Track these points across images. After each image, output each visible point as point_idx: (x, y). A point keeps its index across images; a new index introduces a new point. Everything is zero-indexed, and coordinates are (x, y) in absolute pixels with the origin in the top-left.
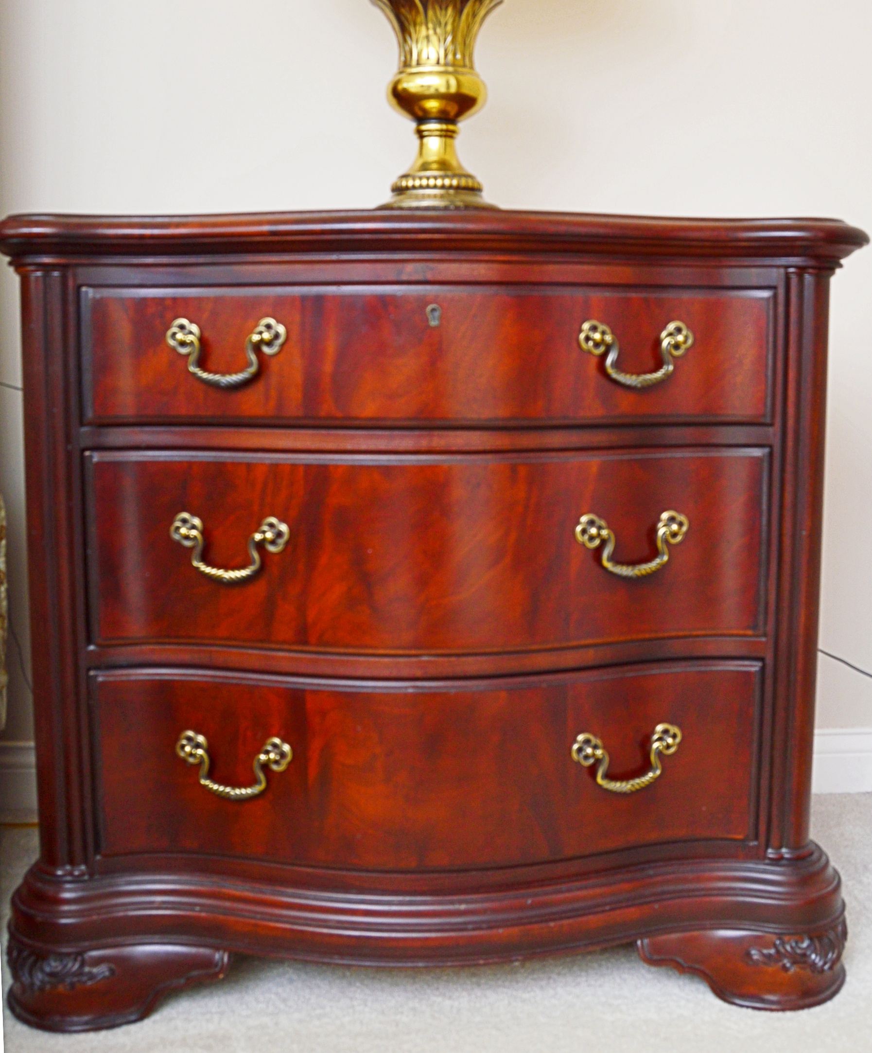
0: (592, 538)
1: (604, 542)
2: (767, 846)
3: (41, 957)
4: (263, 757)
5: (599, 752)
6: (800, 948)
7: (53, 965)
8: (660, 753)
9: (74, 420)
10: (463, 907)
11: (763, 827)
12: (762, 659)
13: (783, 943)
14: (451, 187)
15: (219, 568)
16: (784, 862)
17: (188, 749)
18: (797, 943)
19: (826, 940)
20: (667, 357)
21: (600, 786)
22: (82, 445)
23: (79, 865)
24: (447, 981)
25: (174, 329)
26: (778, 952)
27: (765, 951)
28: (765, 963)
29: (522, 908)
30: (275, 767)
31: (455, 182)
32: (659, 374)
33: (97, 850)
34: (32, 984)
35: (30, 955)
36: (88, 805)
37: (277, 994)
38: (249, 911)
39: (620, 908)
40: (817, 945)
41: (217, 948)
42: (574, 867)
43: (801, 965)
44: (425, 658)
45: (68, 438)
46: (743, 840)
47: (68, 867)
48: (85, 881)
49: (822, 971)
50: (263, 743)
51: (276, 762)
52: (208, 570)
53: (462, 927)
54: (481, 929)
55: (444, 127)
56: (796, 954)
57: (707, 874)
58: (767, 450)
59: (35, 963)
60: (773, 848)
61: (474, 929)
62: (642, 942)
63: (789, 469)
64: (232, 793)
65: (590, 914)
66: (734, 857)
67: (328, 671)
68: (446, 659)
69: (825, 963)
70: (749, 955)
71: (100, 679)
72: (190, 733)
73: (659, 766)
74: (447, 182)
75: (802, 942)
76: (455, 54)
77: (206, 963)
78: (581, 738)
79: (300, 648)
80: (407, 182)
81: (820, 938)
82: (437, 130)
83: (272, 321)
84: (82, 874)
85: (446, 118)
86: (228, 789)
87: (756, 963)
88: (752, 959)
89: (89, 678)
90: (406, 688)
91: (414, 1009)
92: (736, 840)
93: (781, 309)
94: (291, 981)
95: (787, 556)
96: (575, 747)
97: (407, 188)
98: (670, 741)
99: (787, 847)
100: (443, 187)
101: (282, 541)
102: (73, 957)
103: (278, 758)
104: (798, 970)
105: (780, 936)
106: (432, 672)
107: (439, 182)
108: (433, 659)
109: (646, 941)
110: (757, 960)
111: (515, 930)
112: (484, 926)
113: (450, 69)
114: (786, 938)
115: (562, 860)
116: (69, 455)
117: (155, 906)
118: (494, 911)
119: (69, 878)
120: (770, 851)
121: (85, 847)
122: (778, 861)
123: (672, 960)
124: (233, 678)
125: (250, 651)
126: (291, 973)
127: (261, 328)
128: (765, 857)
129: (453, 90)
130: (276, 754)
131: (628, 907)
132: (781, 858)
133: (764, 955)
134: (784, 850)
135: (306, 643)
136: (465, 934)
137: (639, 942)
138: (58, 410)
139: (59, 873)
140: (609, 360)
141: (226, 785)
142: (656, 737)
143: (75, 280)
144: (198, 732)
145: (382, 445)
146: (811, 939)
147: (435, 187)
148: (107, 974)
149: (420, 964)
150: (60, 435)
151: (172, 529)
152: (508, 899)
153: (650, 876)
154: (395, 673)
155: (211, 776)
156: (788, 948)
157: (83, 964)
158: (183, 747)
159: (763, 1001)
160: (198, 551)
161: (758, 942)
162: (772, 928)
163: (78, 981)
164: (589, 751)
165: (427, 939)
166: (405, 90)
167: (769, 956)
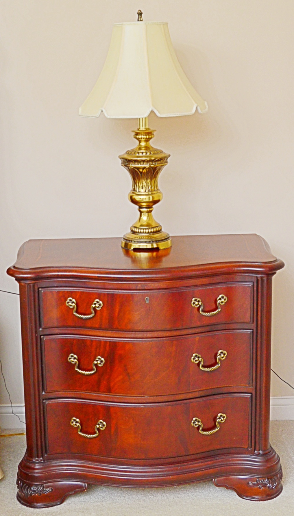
0: (196, 361)
1: (200, 362)
2: (255, 450)
3: (30, 486)
4: (98, 426)
5: (200, 423)
6: (264, 482)
7: (34, 488)
8: (219, 423)
9: (38, 326)
10: (159, 470)
11: (253, 444)
12: (252, 393)
13: (259, 480)
14: (151, 232)
15: (84, 371)
16: (260, 455)
17: (74, 423)
18: (263, 480)
19: (273, 479)
20: (219, 306)
21: (201, 433)
22: (41, 334)
23: (40, 458)
24: (154, 491)
25: (68, 301)
26: (257, 483)
27: (253, 483)
28: (253, 486)
29: (178, 470)
30: (101, 429)
31: (152, 230)
32: (216, 312)
33: (46, 452)
34: (28, 494)
35: (27, 485)
36: (43, 440)
37: (101, 496)
38: (94, 471)
39: (207, 469)
40: (270, 481)
41: (84, 482)
42: (193, 457)
43: (265, 487)
44: (146, 397)
45: (36, 333)
46: (247, 448)
47: (37, 458)
48: (42, 463)
49: (272, 489)
50: (97, 421)
51: (102, 427)
52: (80, 371)
53: (159, 476)
54: (164, 476)
55: (148, 210)
56: (263, 483)
57: (235, 459)
58: (252, 330)
59: (29, 487)
60: (257, 451)
61: (162, 476)
62: (215, 480)
63: (259, 336)
64: (88, 436)
65: (198, 471)
66: (245, 453)
67: (117, 400)
68: (152, 397)
69: (273, 486)
70: (248, 484)
71: (47, 403)
72: (74, 418)
73: (219, 427)
74: (150, 231)
75: (265, 480)
76: (152, 187)
77: (80, 487)
78: (194, 419)
79: (109, 394)
80: (136, 229)
81: (271, 479)
82: (146, 211)
83: (98, 300)
84: (41, 461)
85: (149, 207)
86: (87, 435)
87: (251, 486)
88: (249, 485)
89: (43, 402)
90: (141, 406)
91: (144, 500)
92: (245, 448)
93: (255, 289)
94: (105, 491)
95: (259, 362)
96: (193, 421)
97: (136, 232)
98: (222, 419)
99: (261, 450)
100: (148, 233)
101: (102, 364)
102: (40, 486)
103: (102, 426)
104: (264, 488)
105: (258, 478)
106: (148, 401)
107: (147, 231)
108: (149, 397)
109: (216, 479)
110: (251, 485)
111: (175, 477)
112: (165, 475)
113: (150, 193)
114: (260, 479)
115: (189, 455)
116: (36, 337)
117: (64, 469)
118: (169, 471)
119: (37, 462)
120: (256, 451)
121: (42, 453)
122: (258, 455)
123: (225, 485)
124: (87, 402)
125: (93, 394)
126: (104, 489)
127: (95, 302)
128: (254, 453)
129: (151, 200)
130: (102, 425)
131: (210, 469)
132: (259, 454)
133: (253, 484)
134: (260, 451)
135: (110, 392)
136: (160, 478)
137: (214, 480)
138: (33, 324)
139: (34, 460)
140: (201, 309)
141: (86, 434)
142: (218, 417)
143: (37, 286)
144: (77, 418)
145: (132, 336)
146: (268, 479)
147: (146, 233)
148: (51, 490)
149: (146, 487)
150: (34, 331)
151: (68, 358)
152: (172, 467)
153: (217, 459)
154: (137, 401)
155: (81, 431)
156: (261, 482)
157: (43, 487)
158: (72, 422)
159: (253, 498)
160: (77, 365)
161: (251, 479)
162: (256, 476)
163: (42, 493)
164: (197, 423)
165: (148, 479)
166: (134, 198)
167: (254, 484)
